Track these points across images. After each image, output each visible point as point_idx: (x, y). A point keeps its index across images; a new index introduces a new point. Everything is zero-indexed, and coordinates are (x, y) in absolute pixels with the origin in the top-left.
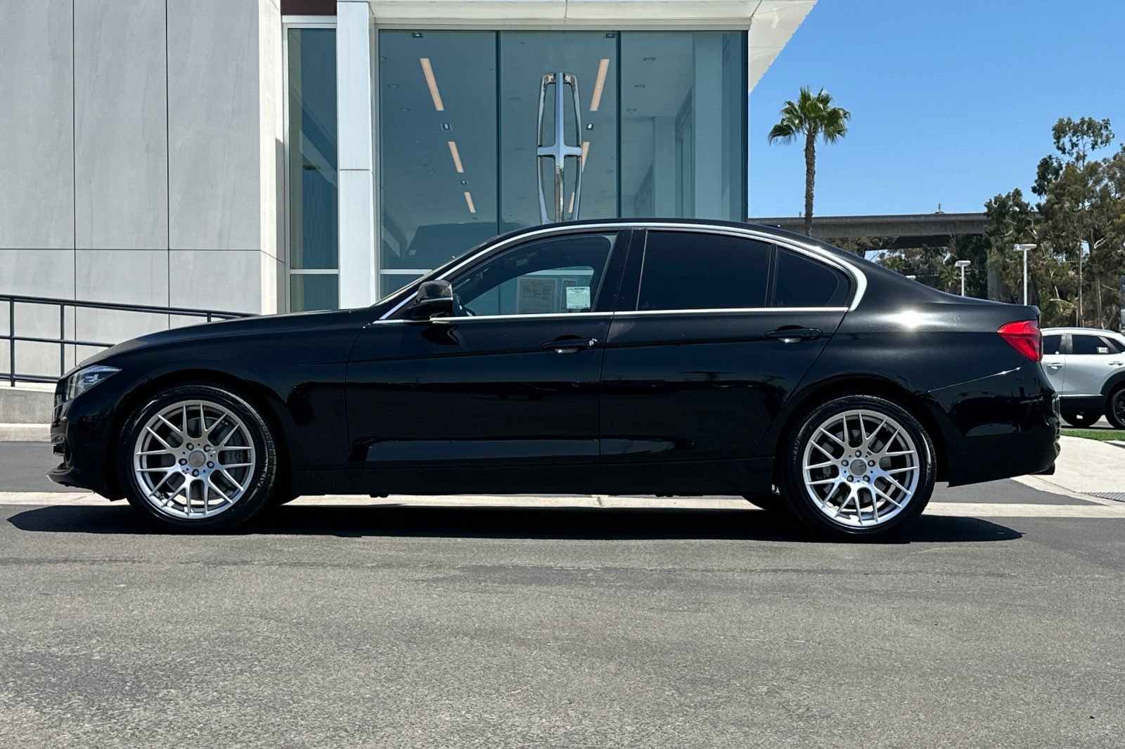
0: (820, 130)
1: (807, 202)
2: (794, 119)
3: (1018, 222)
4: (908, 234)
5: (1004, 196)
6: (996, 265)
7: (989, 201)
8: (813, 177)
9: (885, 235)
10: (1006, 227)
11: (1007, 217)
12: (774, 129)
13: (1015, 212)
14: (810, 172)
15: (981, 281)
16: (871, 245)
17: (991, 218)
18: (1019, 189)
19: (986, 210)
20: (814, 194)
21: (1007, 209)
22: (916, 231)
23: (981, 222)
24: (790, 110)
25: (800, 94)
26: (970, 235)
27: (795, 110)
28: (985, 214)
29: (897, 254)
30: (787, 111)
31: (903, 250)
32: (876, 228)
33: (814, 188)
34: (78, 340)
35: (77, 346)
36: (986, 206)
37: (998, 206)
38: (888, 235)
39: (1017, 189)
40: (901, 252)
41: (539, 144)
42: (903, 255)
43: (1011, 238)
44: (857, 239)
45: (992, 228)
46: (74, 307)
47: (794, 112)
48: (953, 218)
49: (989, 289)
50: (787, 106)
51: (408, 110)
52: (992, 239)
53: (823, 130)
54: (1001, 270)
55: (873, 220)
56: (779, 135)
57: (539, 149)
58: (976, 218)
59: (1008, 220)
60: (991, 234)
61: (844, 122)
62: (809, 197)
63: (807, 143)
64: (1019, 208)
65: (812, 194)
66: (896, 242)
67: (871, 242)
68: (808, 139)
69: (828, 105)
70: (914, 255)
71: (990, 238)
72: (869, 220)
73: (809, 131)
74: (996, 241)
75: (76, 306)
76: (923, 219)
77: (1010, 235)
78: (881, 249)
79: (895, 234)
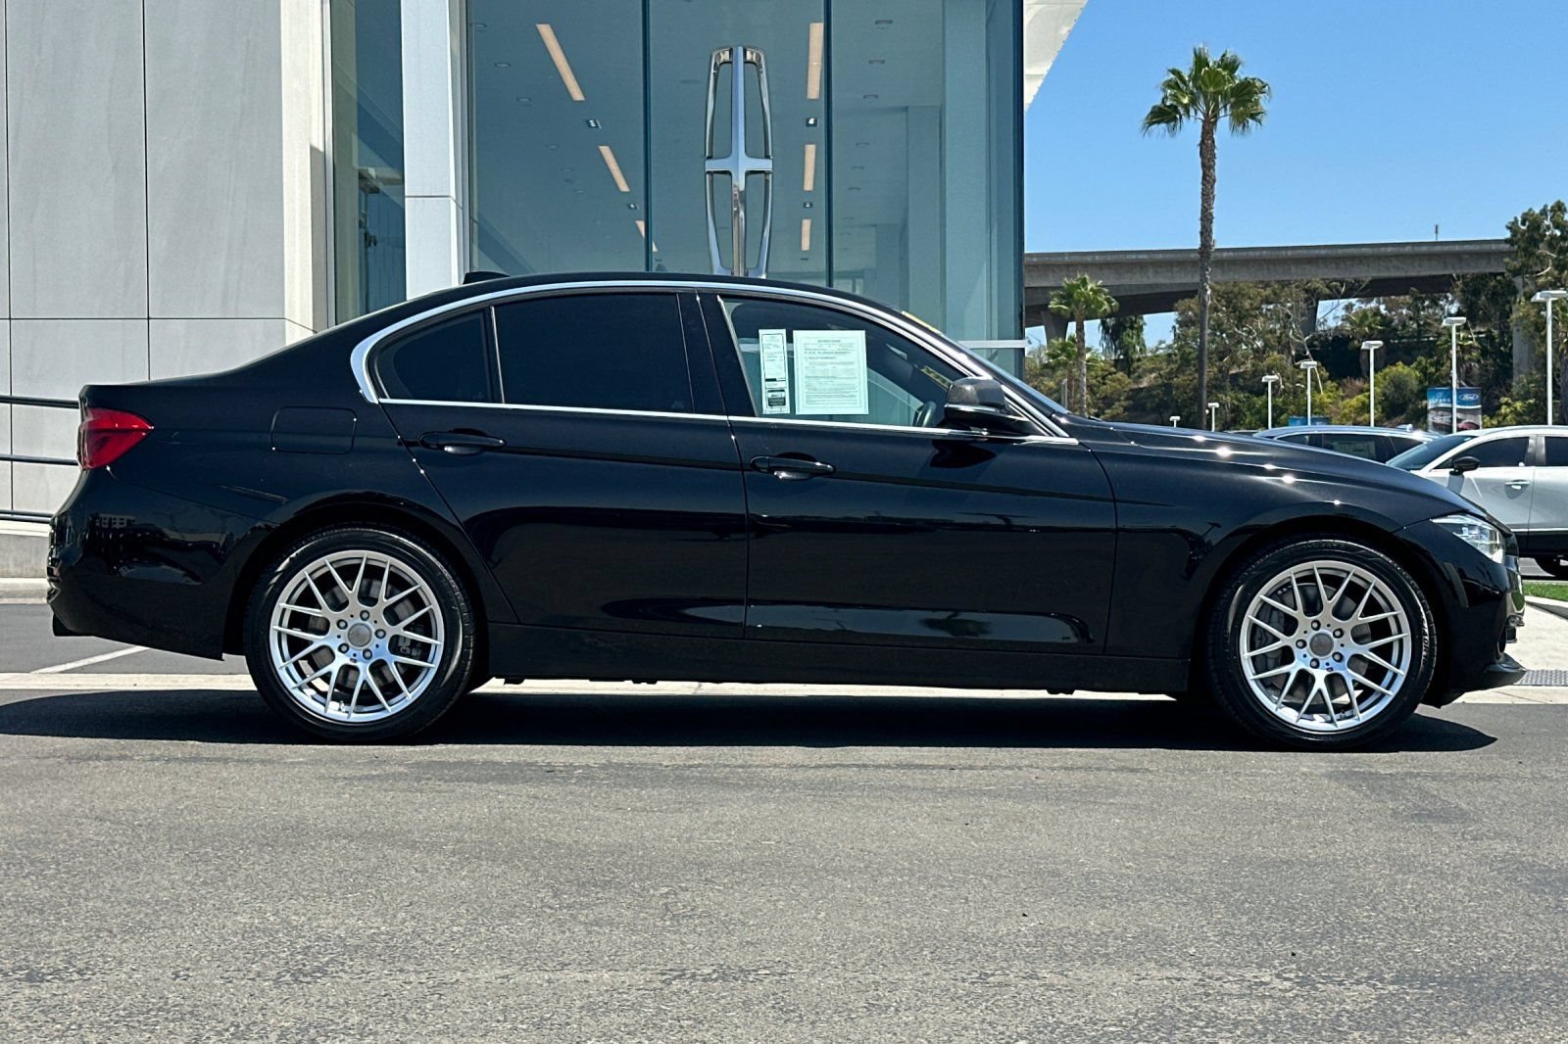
0: (1222, 113)
1: (1203, 227)
2: (1180, 97)
3: (1559, 254)
4: (1385, 274)
5: (1537, 211)
6: (1525, 321)
7: (1512, 220)
8: (1212, 187)
9: (1350, 275)
10: (1541, 262)
11: (1541, 245)
12: (1152, 112)
13: (1553, 237)
14: (1208, 180)
15: (1502, 348)
16: (1328, 291)
17: (1516, 247)
18: (1562, 201)
19: (1508, 235)
20: (1214, 215)
21: (1541, 231)
22: (1398, 268)
23: (1502, 254)
24: (1176, 83)
25: (1193, 55)
26: (1485, 275)
27: (1184, 82)
28: (1506, 241)
29: (1373, 304)
30: (1169, 85)
31: (1381, 299)
32: (1334, 265)
33: (1214, 205)
34: (16, 454)
35: (14, 463)
36: (1508, 228)
37: (1528, 227)
38: (1354, 276)
39: (1559, 202)
40: (1379, 302)
41: (707, 154)
42: (1382, 308)
43: (1550, 278)
44: (1305, 282)
45: (1517, 264)
46: (9, 405)
47: (1181, 85)
48: (1457, 248)
49: (1515, 361)
50: (1172, 76)
51: (530, 99)
52: (1518, 281)
53: (1229, 112)
54: (1532, 329)
55: (1329, 252)
56: (1159, 122)
57: (707, 162)
58: (1493, 247)
59: (1543, 250)
60: (1516, 273)
61: (1263, 101)
62: (1206, 219)
63: (1203, 133)
64: (1562, 231)
65: (1211, 214)
66: (1366, 288)
67: (1327, 287)
68: (1203, 127)
69: (1236, 74)
70: (1399, 306)
71: (1514, 280)
72: (1323, 252)
73: (1206, 115)
74: (1525, 285)
75: (11, 403)
76: (1408, 249)
77: (1548, 274)
78: (1343, 297)
79: (1367, 274)
